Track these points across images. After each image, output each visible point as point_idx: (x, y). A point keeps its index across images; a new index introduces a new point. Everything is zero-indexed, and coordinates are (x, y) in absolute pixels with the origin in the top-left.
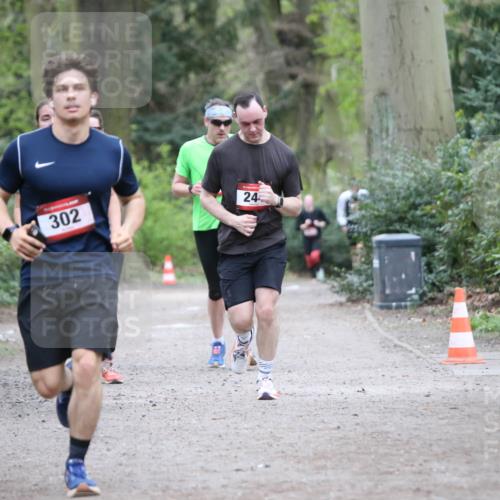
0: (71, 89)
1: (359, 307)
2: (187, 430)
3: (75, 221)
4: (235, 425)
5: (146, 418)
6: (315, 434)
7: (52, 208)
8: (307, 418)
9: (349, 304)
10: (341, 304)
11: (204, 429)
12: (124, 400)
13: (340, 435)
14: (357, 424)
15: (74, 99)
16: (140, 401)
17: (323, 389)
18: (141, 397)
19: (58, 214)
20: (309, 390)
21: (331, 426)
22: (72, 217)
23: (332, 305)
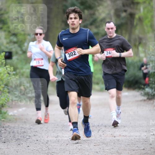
0: (73, 19)
1: (152, 101)
2: (84, 150)
3: (75, 55)
4: (103, 148)
5: (68, 145)
6: (135, 152)
7: (68, 51)
8: (131, 145)
9: (148, 100)
10: (145, 100)
11: (91, 149)
12: (59, 138)
13: (145, 152)
14: (152, 148)
15: (74, 22)
16: (65, 138)
17: (138, 134)
18: (66, 137)
19: (70, 53)
20: (132, 134)
21: (141, 149)
22: (74, 53)
23: (141, 101)
